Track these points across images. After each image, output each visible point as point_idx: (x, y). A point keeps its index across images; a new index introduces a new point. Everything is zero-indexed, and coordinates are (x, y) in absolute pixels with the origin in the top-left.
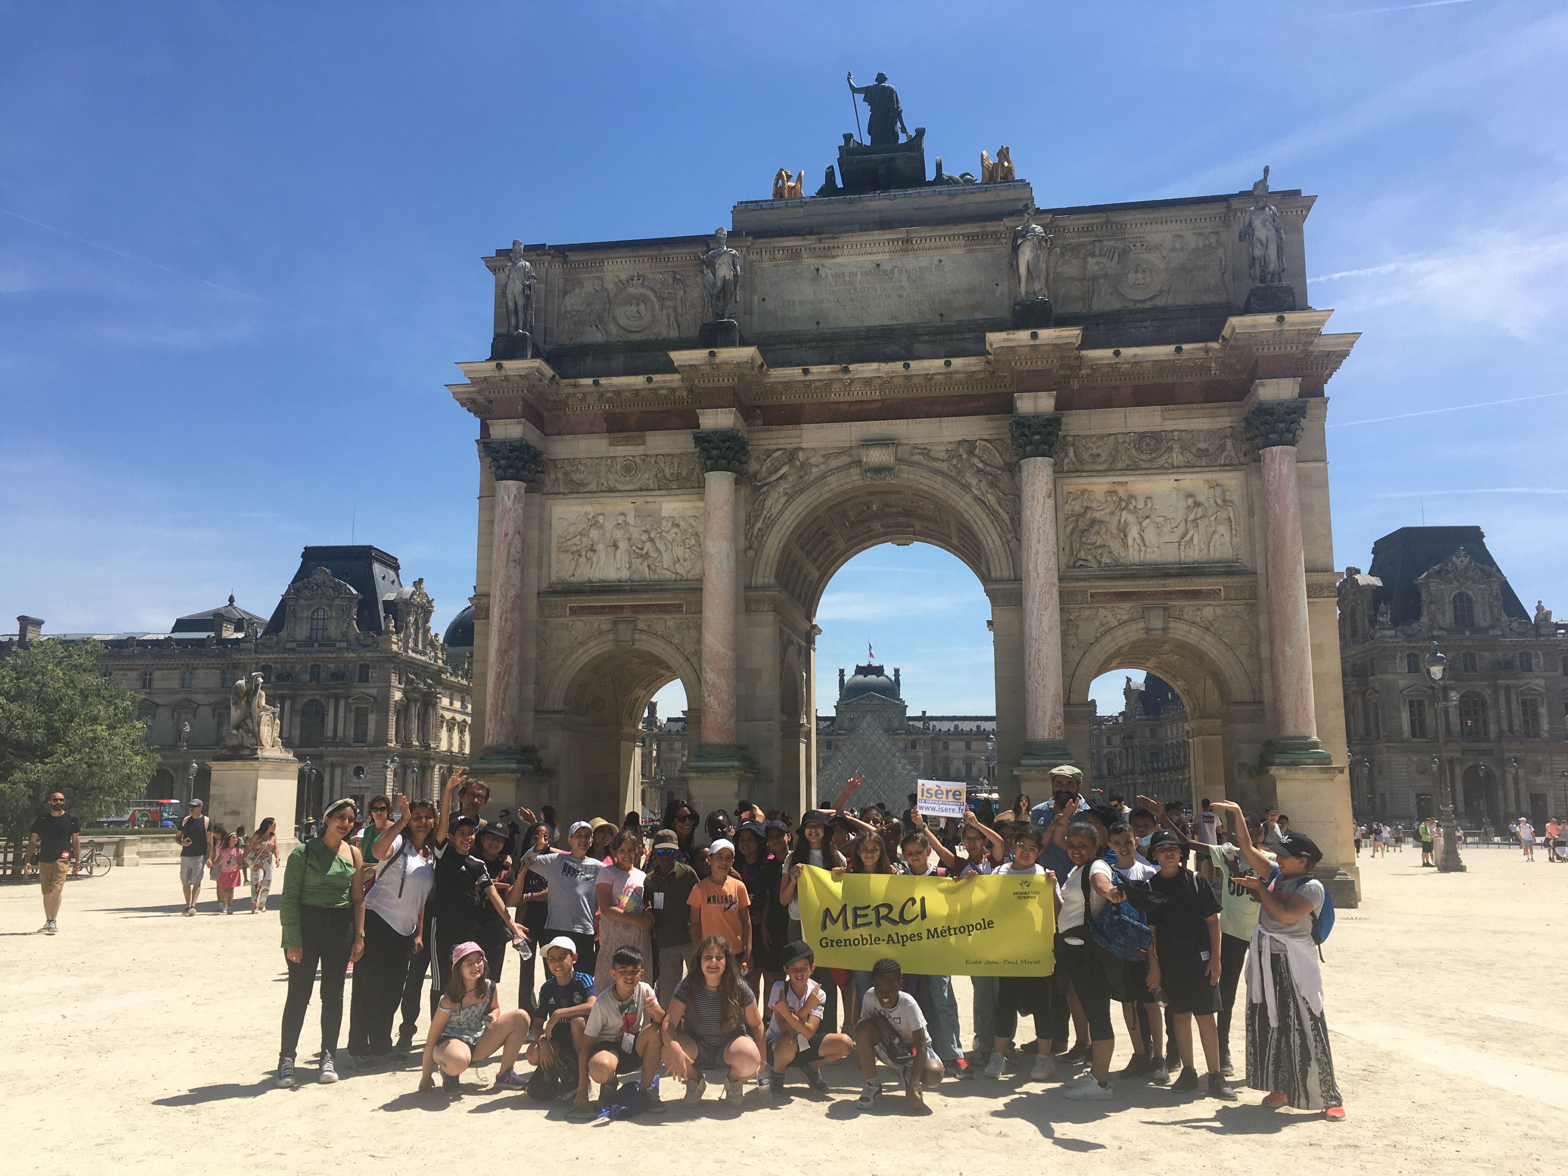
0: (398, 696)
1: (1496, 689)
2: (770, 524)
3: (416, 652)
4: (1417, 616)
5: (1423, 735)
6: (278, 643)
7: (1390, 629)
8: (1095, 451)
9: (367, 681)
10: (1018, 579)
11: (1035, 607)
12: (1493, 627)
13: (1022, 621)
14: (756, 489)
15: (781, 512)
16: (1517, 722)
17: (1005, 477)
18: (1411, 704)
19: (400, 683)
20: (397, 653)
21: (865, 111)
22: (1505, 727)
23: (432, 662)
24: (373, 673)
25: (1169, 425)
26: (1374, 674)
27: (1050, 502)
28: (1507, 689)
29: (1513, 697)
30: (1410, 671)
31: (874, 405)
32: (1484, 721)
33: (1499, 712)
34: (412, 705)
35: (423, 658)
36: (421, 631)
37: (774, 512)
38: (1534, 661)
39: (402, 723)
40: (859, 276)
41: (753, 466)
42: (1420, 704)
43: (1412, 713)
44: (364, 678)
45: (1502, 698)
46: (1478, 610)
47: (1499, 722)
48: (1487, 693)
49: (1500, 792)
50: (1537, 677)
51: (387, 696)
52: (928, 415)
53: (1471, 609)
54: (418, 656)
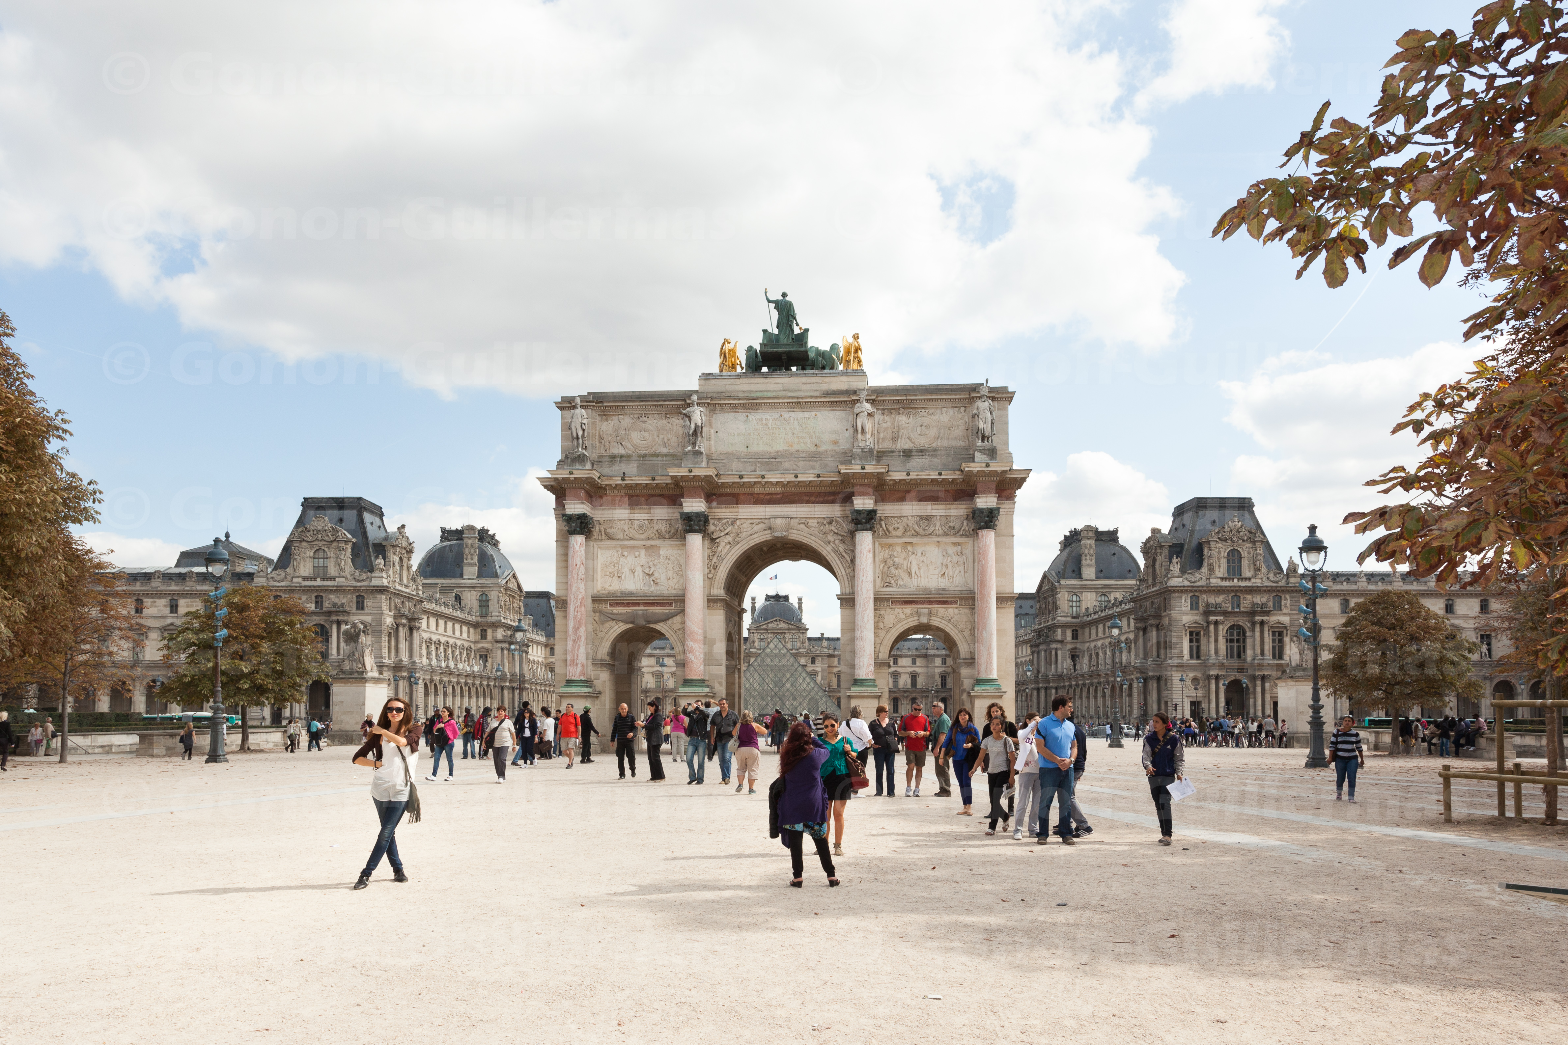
0: (389, 620)
1: (1253, 624)
2: (721, 559)
3: (401, 584)
4: (1200, 565)
5: (1198, 657)
6: (286, 577)
7: (1178, 577)
8: (896, 526)
9: (363, 609)
10: (853, 593)
11: (861, 610)
12: (1255, 577)
13: (854, 616)
14: (713, 540)
15: (726, 555)
16: (1268, 647)
17: (848, 539)
18: (1191, 633)
19: (390, 611)
20: (387, 587)
21: (775, 315)
22: (1258, 651)
23: (414, 593)
24: (368, 603)
25: (934, 512)
26: (1165, 611)
27: (871, 555)
28: (1262, 623)
29: (1266, 628)
30: (1192, 609)
31: (778, 496)
32: (1244, 647)
33: (1254, 641)
34: (401, 629)
35: (407, 591)
36: (405, 568)
37: (723, 553)
38: (1283, 602)
39: (393, 643)
40: (771, 421)
41: (711, 528)
42: (1198, 634)
43: (1191, 641)
44: (360, 606)
45: (1258, 629)
46: (1245, 563)
47: (1254, 648)
48: (1247, 626)
49: (1252, 701)
50: (1285, 614)
51: (380, 622)
52: (808, 502)
53: (1240, 562)
54: (403, 589)
